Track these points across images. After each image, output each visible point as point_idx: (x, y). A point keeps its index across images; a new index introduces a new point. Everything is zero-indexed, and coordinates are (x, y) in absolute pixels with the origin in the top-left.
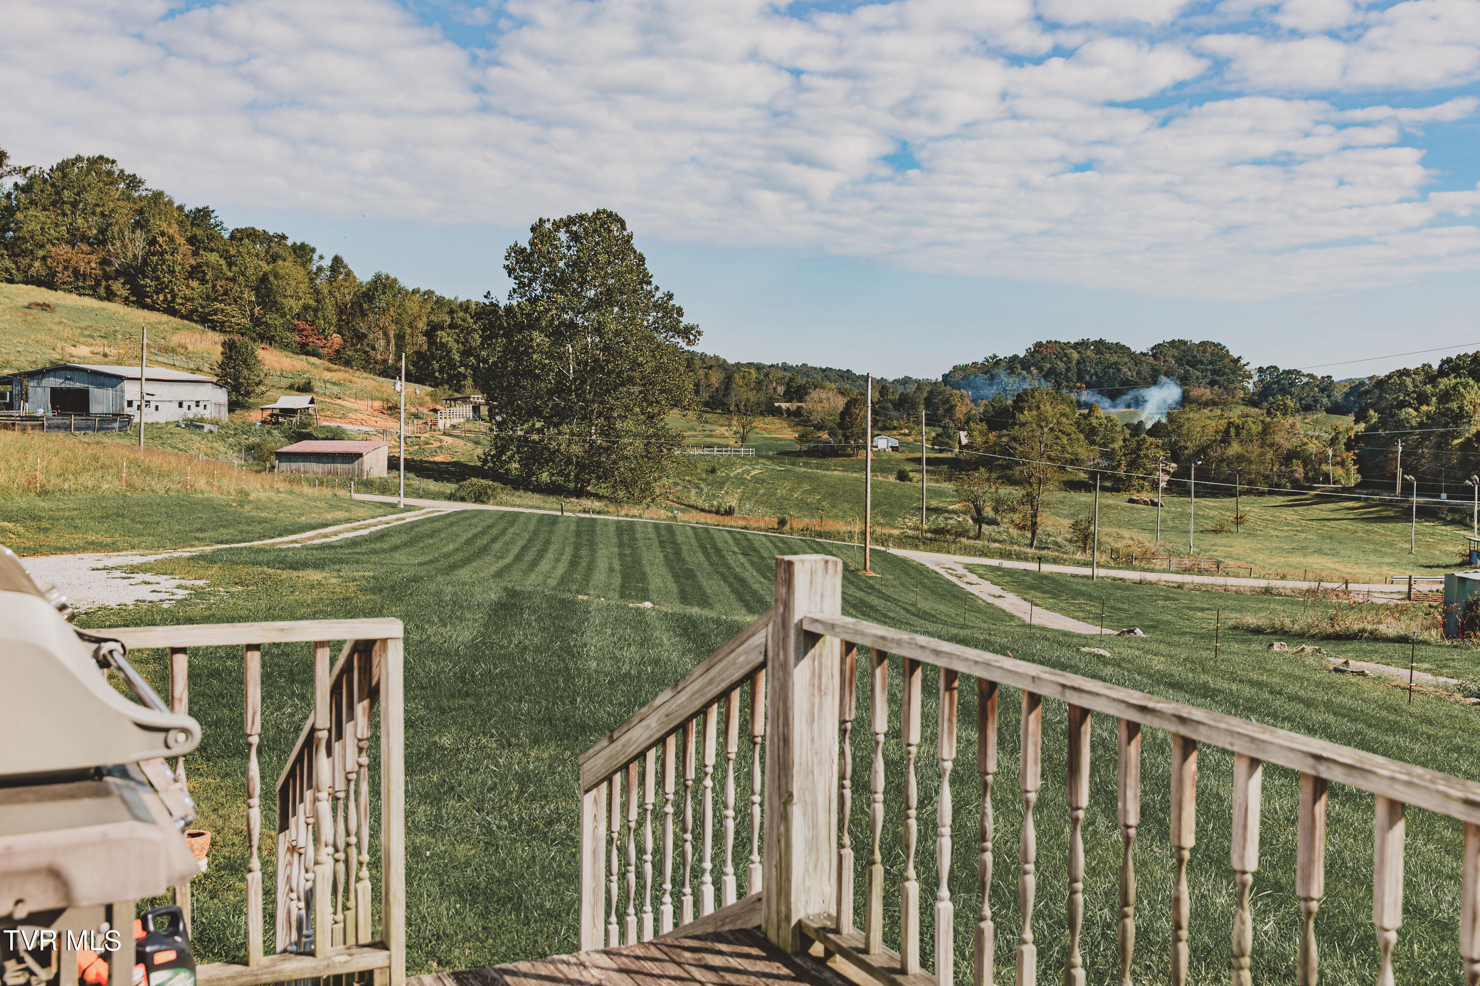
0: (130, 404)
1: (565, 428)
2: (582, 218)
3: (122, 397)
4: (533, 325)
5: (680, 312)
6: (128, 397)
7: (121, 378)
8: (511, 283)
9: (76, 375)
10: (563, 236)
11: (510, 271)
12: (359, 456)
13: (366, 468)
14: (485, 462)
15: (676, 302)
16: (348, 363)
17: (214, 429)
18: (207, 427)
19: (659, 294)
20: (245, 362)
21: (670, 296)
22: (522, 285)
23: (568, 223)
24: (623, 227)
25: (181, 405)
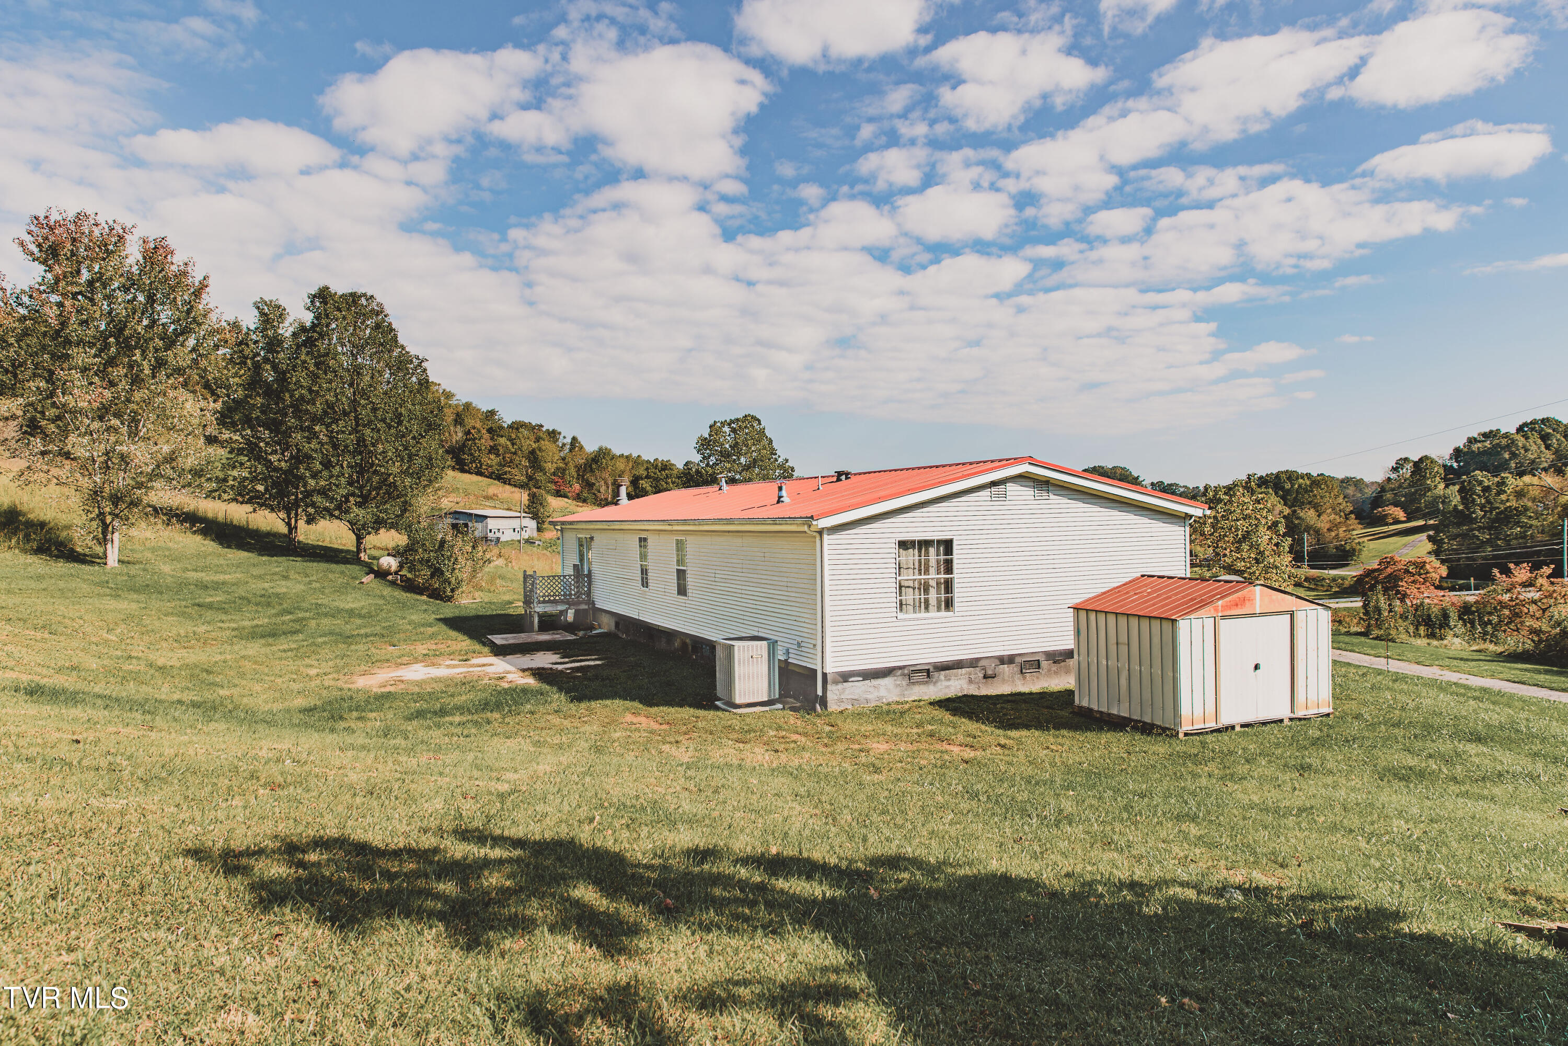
0: (491, 531)
2: (738, 420)
3: (487, 527)
5: (793, 469)
6: (489, 527)
7: (486, 517)
9: (461, 516)
10: (726, 429)
11: (698, 450)
16: (585, 501)
18: (537, 542)
19: (780, 460)
20: (541, 504)
21: (787, 461)
22: (705, 457)
23: (729, 423)
24: (760, 424)
25: (514, 530)
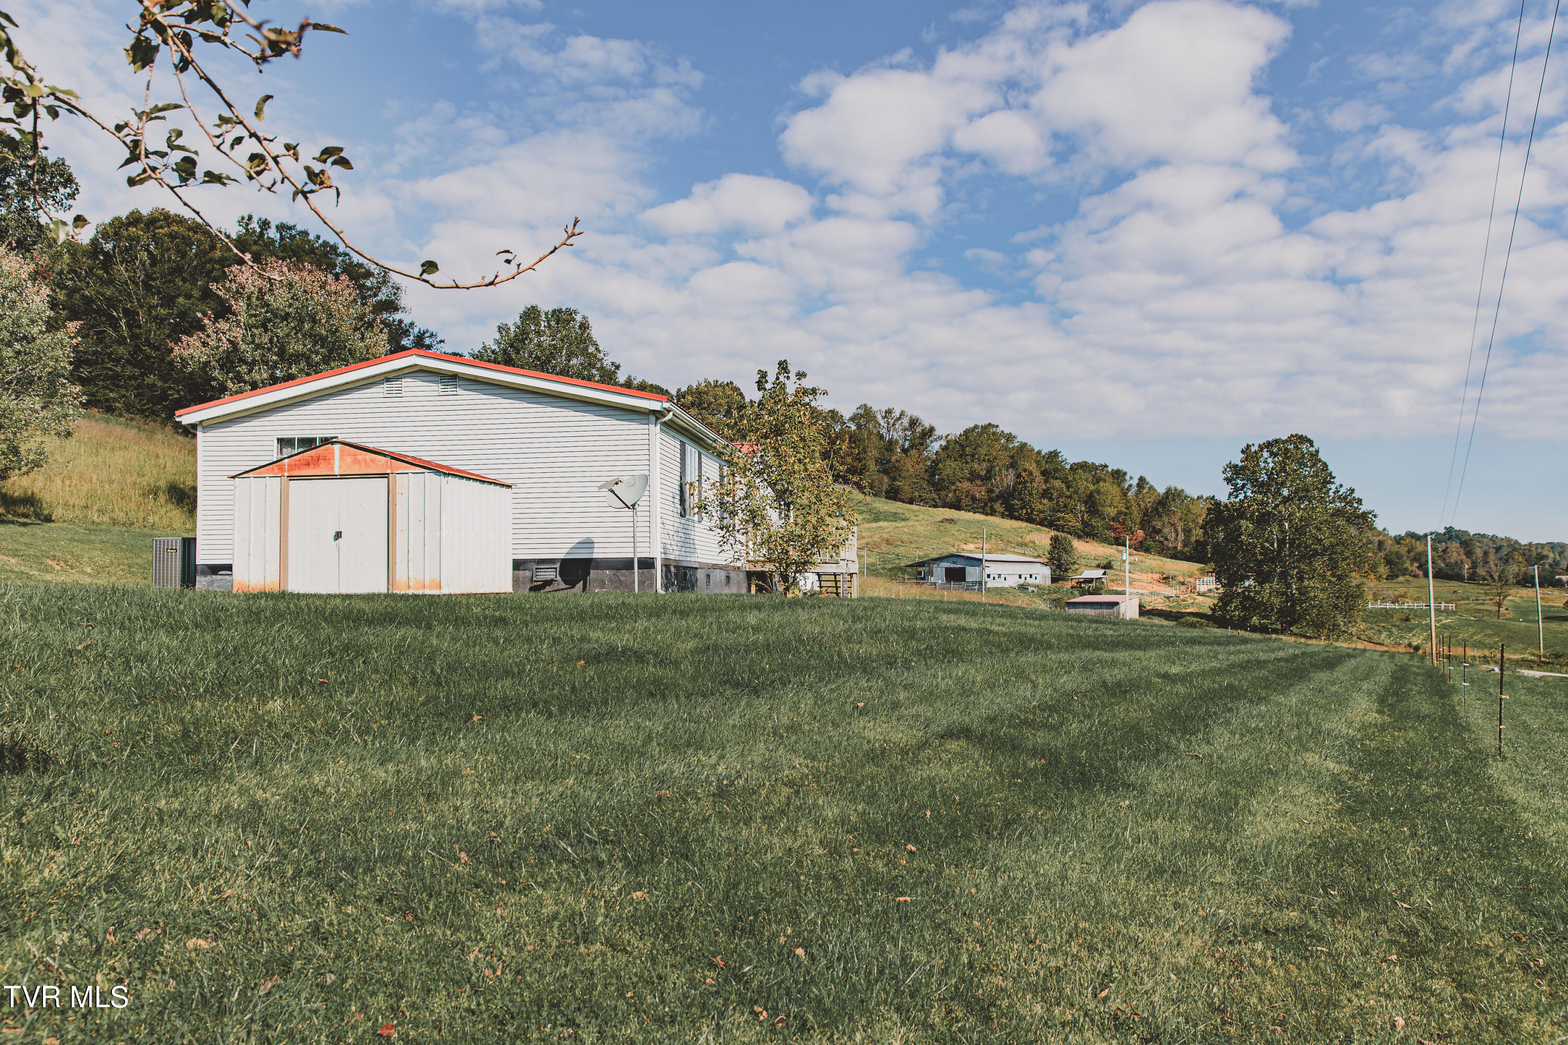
0: (989, 576)
1: (1267, 586)
2: (1277, 441)
4: (1242, 516)
5: (1360, 501)
6: (987, 573)
7: (982, 561)
8: (1229, 488)
9: (959, 560)
10: (1266, 454)
11: (1228, 480)
12: (1117, 604)
13: (1122, 610)
14: (1213, 610)
15: (1356, 495)
16: (1147, 550)
17: (1035, 590)
18: (1031, 589)
19: (1342, 490)
20: (1064, 549)
21: (1352, 491)
22: (1236, 490)
23: (1268, 445)
24: (1312, 446)
25: (1020, 577)
